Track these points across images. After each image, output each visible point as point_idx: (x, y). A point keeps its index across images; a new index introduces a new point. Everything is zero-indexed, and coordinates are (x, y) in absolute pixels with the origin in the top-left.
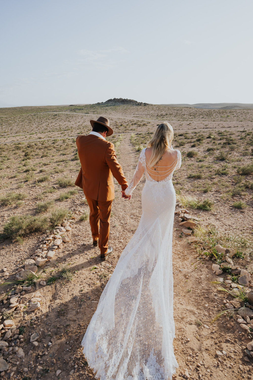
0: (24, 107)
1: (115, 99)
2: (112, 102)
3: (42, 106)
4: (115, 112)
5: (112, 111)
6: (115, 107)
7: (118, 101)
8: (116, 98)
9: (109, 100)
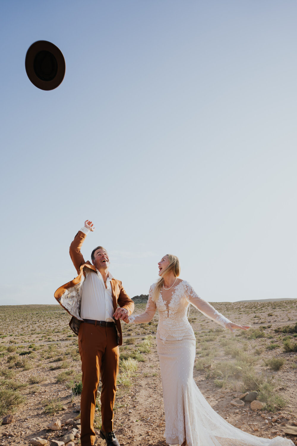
0: (31, 305)
1: (142, 296)
2: (138, 300)
3: (53, 305)
4: (142, 310)
5: (137, 309)
6: (141, 304)
7: (146, 298)
8: (144, 294)
9: (135, 297)
